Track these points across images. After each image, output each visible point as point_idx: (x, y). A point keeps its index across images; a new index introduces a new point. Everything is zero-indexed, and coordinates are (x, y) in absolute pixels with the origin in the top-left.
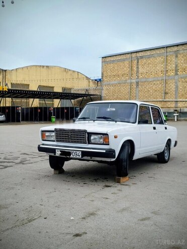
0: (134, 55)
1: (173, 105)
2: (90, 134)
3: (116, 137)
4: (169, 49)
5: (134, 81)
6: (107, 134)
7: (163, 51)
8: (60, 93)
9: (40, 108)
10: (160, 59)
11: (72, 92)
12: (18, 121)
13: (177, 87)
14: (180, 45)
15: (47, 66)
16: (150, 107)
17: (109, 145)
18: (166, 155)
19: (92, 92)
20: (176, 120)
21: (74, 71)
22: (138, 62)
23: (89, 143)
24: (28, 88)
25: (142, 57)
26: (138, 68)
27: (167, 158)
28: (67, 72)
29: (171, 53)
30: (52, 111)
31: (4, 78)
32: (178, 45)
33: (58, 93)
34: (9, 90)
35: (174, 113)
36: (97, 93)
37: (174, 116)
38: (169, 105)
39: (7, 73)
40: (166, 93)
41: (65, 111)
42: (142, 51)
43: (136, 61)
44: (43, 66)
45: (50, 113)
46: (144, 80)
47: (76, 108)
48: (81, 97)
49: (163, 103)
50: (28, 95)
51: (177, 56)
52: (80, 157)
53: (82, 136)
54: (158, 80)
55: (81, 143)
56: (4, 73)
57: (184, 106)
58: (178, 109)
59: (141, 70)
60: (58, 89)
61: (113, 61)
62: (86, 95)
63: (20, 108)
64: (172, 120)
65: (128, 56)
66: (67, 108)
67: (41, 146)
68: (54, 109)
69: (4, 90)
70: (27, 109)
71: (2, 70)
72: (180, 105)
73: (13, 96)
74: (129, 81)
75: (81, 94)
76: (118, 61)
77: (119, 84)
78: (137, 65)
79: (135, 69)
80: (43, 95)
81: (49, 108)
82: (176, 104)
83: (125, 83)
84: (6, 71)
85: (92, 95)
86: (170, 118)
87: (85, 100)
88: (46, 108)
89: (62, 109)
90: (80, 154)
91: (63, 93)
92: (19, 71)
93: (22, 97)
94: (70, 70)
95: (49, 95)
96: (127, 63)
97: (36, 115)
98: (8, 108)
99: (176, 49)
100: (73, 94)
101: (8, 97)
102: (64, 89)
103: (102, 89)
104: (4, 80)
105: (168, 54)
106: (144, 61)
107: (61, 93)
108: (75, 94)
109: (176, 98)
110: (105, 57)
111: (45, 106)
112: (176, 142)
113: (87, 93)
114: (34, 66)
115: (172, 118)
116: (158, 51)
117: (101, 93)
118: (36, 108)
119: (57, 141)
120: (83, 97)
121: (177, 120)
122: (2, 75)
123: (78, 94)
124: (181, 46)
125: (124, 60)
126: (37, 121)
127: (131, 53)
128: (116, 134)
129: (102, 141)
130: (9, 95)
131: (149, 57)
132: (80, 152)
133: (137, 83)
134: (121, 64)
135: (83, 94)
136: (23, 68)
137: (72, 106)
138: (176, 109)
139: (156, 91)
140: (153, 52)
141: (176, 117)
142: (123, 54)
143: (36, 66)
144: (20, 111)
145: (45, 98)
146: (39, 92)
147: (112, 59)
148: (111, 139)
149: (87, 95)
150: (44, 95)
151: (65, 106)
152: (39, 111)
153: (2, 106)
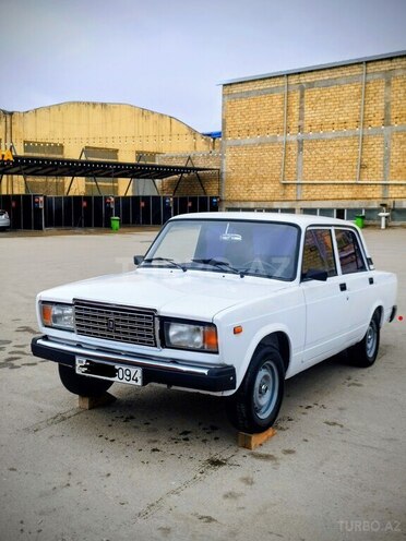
0: (293, 80)
1: (378, 193)
2: (167, 321)
3: (237, 331)
4: (372, 67)
5: (293, 138)
6: (211, 325)
7: (357, 70)
8: (129, 165)
9: (87, 198)
10: (352, 90)
11: (157, 163)
12: (38, 227)
13: (387, 154)
14: (397, 57)
15: (102, 104)
16: (333, 229)
17: (217, 353)
18: (369, 345)
19: (200, 164)
20: (383, 226)
21: (162, 115)
22: (302, 96)
23: (165, 343)
24: (62, 153)
25: (311, 85)
26: (301, 109)
27: (371, 355)
28: (147, 117)
29: (376, 76)
30: (112, 206)
31: (9, 130)
32: (391, 59)
33: (125, 165)
34: (16, 158)
35: (379, 210)
36: (212, 164)
37: (380, 218)
38: (369, 192)
39: (16, 119)
40: (363, 167)
41: (142, 204)
42: (312, 71)
43: (298, 94)
44: (94, 104)
45: (109, 210)
46: (316, 136)
47: (165, 198)
48: (177, 173)
49: (355, 188)
50: (59, 171)
51: (388, 84)
52: (139, 383)
53: (144, 327)
54: (346, 138)
55: (142, 343)
56: (8, 120)
57: (402, 195)
58: (389, 202)
59: (308, 114)
60: (127, 157)
61: (248, 93)
62: (188, 169)
63: (41, 199)
64: (374, 226)
65: (281, 82)
66: (146, 199)
67: (40, 342)
68: (117, 199)
69: (5, 159)
70: (58, 199)
71: (5, 112)
72: (393, 193)
73: (28, 171)
74: (281, 138)
75: (177, 168)
76: (260, 93)
77: (260, 144)
78: (301, 102)
79: (295, 111)
80: (92, 169)
81: (106, 198)
82: (384, 191)
83: (273, 143)
84: (11, 114)
85: (201, 170)
86: (371, 222)
87: (186, 180)
88: (98, 199)
89: (136, 199)
90: (139, 375)
91: (137, 166)
92: (41, 114)
93: (47, 174)
94: (153, 113)
95: (104, 169)
96: (277, 99)
97: (78, 214)
98: (17, 197)
99: (386, 66)
100: (159, 167)
101: (17, 173)
102: (140, 155)
103: (223, 157)
104: (8, 135)
105: (369, 77)
106: (316, 93)
107: (133, 165)
108: (164, 167)
109: (385, 178)
110: (231, 84)
111: (96, 194)
112: (394, 309)
113: (189, 165)
114: (74, 103)
115: (376, 222)
116: (347, 72)
117: (221, 164)
118: (78, 199)
119: (80, 333)
120: (182, 173)
121: (387, 226)
122: (4, 123)
123: (170, 167)
124: (398, 60)
125: (271, 91)
126: (80, 226)
127: (288, 75)
128: (236, 324)
129: (199, 339)
130: (18, 169)
131: (327, 84)
132: (140, 371)
133: (300, 143)
134: (266, 100)
135: (181, 168)
136: (49, 108)
137: (156, 194)
138: (385, 202)
139: (340, 161)
140: (337, 74)
141: (383, 220)
142: (270, 78)
143: (79, 103)
144: (41, 206)
145: (97, 175)
146: (82, 162)
147: (245, 88)
148: (224, 337)
149: (190, 169)
150: (95, 168)
151: (141, 194)
152: (85, 204)
153: (4, 192)
